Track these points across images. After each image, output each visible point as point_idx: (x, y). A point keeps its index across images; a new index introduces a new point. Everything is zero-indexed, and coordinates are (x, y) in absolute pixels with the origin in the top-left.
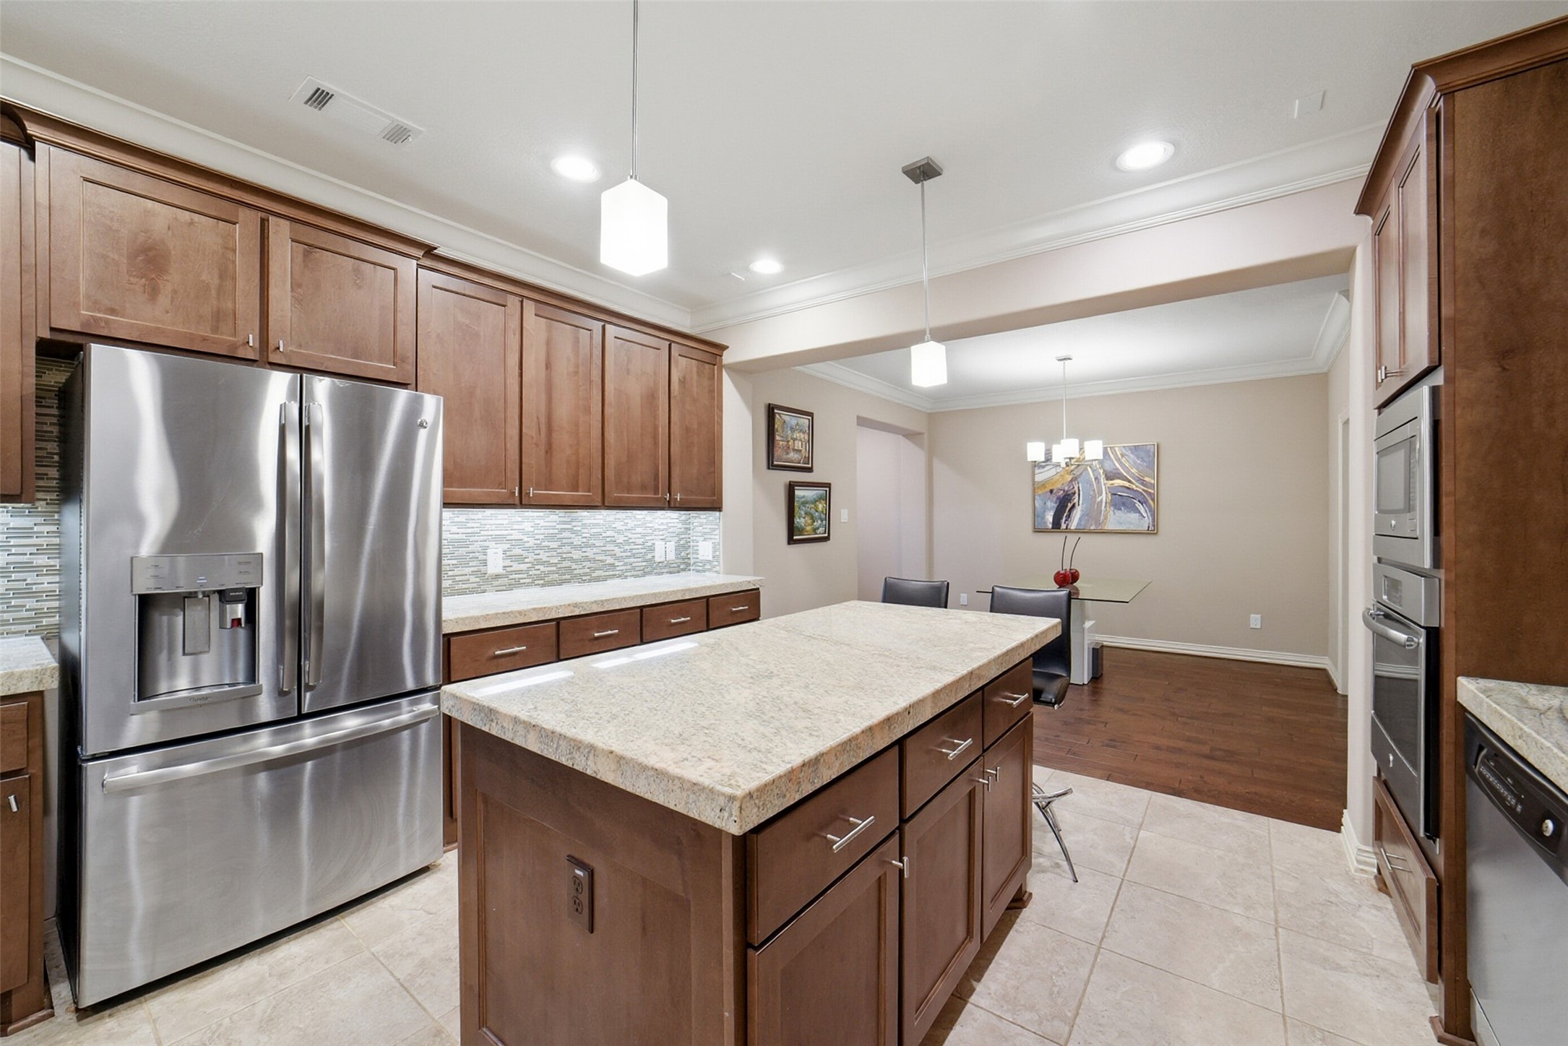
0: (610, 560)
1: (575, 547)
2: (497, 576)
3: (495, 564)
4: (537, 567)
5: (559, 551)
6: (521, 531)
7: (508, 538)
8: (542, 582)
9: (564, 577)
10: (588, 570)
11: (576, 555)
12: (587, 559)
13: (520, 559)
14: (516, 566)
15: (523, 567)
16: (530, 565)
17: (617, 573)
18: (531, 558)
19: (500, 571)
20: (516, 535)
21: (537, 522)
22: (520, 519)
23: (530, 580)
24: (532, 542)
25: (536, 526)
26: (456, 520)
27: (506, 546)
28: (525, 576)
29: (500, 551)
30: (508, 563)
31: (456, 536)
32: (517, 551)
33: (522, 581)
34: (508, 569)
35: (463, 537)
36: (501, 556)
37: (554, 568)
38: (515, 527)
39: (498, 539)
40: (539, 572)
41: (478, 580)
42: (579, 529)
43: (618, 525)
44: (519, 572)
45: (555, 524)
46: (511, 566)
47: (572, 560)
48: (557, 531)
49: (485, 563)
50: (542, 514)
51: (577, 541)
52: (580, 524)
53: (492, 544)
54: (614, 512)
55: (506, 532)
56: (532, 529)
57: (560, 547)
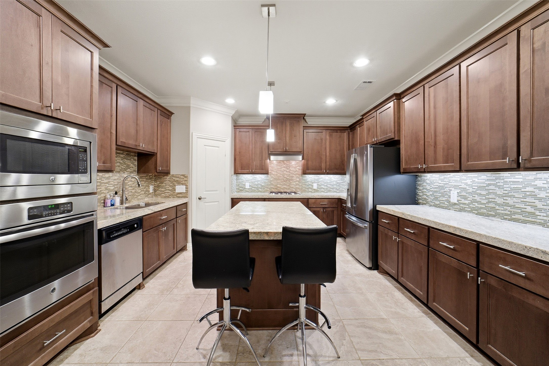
0: (529, 209)
1: (499, 196)
2: (455, 204)
3: (454, 199)
4: (474, 203)
5: (487, 197)
6: (466, 184)
7: (460, 187)
8: (476, 212)
9: (490, 213)
10: (509, 213)
11: (500, 201)
12: (507, 205)
13: (465, 198)
14: (463, 201)
15: (467, 202)
16: (470, 202)
17: (538, 221)
18: (471, 198)
19: (456, 202)
20: (463, 186)
21: (474, 179)
22: (465, 178)
23: (470, 210)
24: (471, 190)
25: (473, 182)
26: (441, 178)
27: (459, 191)
28: (467, 206)
29: (456, 192)
30: (459, 198)
31: (440, 185)
32: (464, 194)
33: (466, 209)
34: (460, 202)
35: (443, 185)
36: (456, 195)
37: (484, 206)
38: (463, 182)
39: (456, 187)
40: (474, 206)
41: (448, 204)
42: (502, 184)
43: (539, 183)
44: (465, 204)
45: (484, 181)
46: (461, 201)
47: (496, 203)
48: (485, 185)
49: (450, 197)
50: (476, 175)
51: (499, 192)
52: (502, 181)
53: (453, 189)
54: (534, 173)
55: (459, 184)
56: (471, 183)
57: (488, 194)
